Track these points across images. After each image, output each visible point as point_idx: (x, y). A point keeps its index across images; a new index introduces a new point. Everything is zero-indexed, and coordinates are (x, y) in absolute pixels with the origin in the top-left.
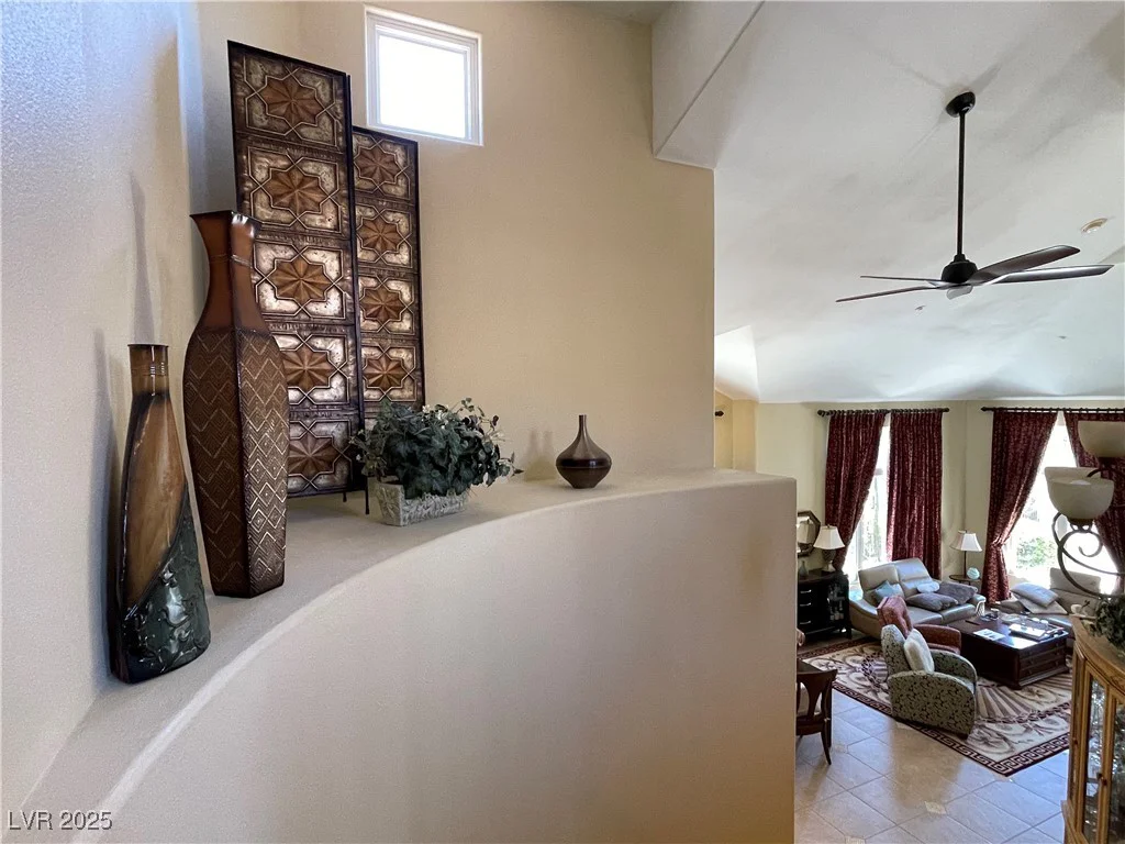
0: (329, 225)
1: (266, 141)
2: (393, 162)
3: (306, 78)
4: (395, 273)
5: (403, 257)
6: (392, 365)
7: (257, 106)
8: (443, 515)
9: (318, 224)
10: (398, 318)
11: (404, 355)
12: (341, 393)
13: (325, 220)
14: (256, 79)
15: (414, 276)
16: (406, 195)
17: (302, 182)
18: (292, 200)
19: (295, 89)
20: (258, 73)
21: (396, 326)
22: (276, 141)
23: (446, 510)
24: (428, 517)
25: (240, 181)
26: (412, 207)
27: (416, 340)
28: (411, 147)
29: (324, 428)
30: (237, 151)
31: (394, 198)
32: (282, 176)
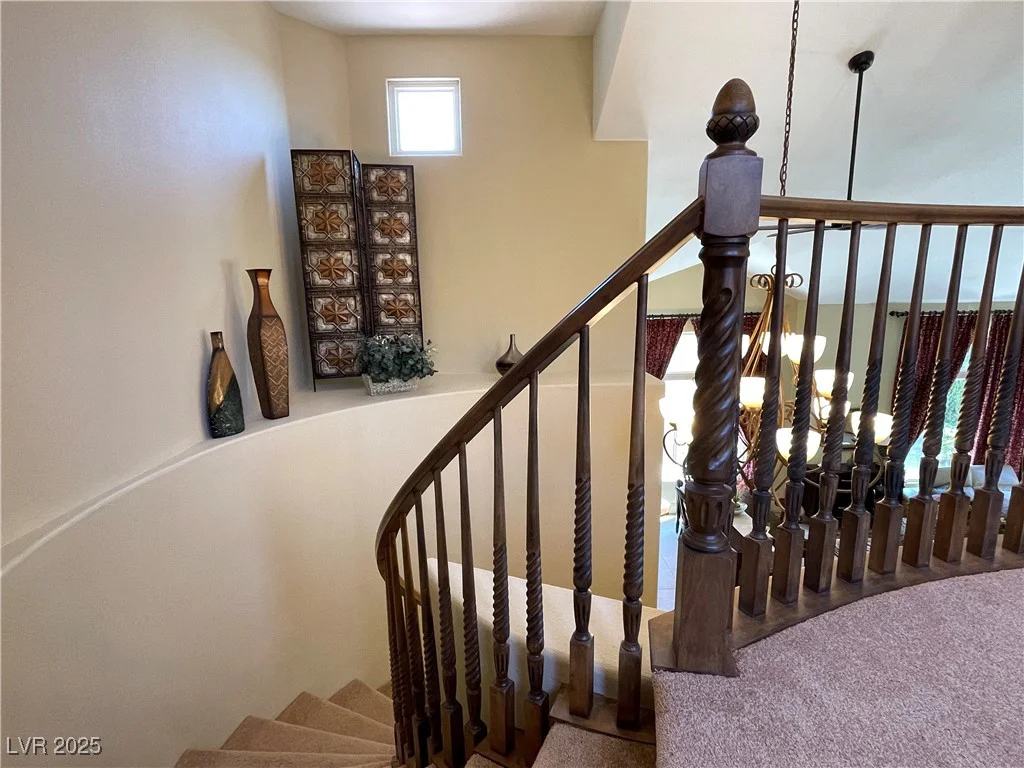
0: (345, 237)
1: (310, 198)
2: (399, 181)
3: (330, 158)
4: (403, 249)
5: (406, 239)
6: (402, 303)
7: (306, 180)
8: (400, 392)
9: (339, 236)
10: (405, 276)
11: (410, 297)
12: (355, 325)
13: (343, 234)
14: (305, 166)
15: (413, 250)
16: (408, 200)
17: (330, 216)
18: (326, 226)
19: (324, 166)
20: (305, 161)
21: (404, 280)
22: (315, 197)
23: (402, 389)
24: (389, 392)
25: (300, 220)
26: (411, 207)
27: (416, 288)
28: (409, 169)
29: (347, 344)
30: (298, 205)
31: (400, 203)
32: (320, 215)
